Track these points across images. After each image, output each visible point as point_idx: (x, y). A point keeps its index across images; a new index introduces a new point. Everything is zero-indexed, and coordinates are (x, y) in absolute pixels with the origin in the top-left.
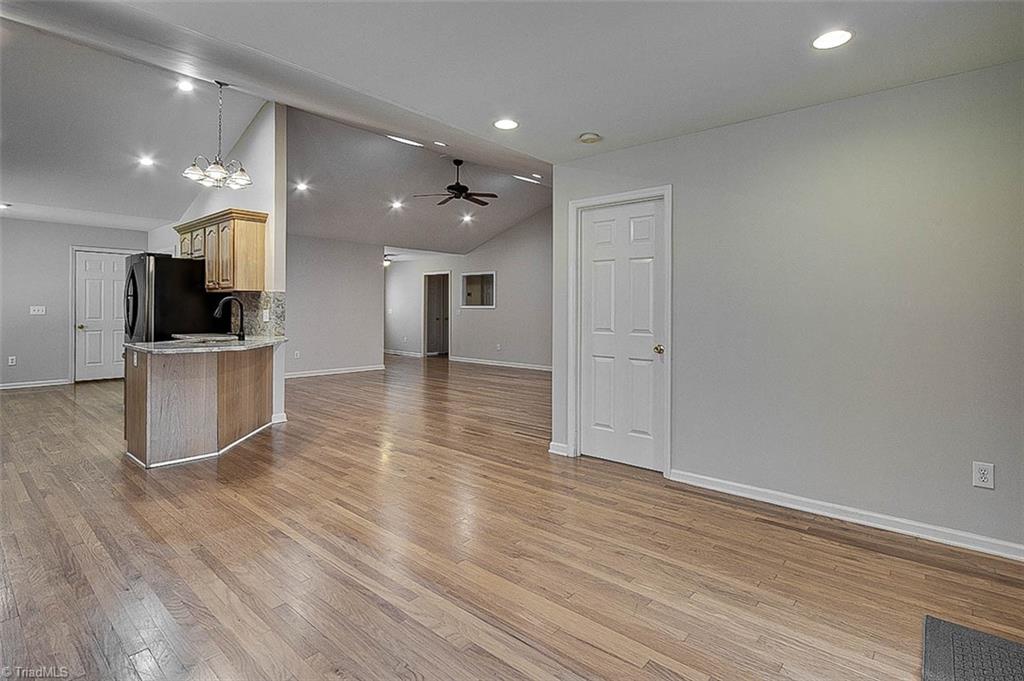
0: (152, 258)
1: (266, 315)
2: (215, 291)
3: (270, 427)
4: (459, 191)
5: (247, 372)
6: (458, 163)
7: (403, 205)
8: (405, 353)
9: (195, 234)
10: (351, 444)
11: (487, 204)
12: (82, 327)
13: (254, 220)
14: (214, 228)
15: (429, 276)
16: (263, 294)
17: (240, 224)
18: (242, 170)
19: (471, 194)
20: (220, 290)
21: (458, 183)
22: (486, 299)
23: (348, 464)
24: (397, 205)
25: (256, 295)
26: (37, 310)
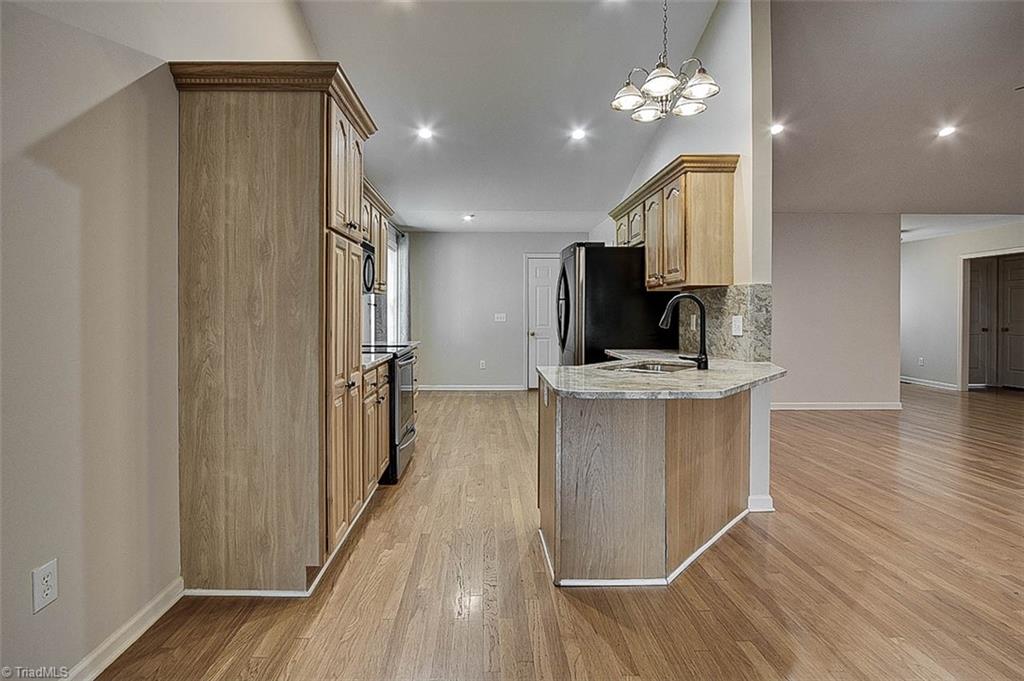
0: (583, 249)
1: (737, 324)
2: (657, 289)
3: (745, 520)
8: (922, 382)
9: (632, 215)
12: (533, 334)
13: (712, 170)
14: (656, 198)
16: (731, 292)
17: (694, 179)
18: (703, 71)
20: (665, 288)
24: (947, 131)
25: (720, 292)
26: (500, 317)
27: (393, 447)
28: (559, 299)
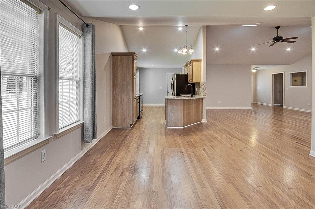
0: (176, 75)
1: (201, 89)
2: (190, 83)
4: (278, 39)
5: (193, 106)
6: (278, 28)
7: (256, 49)
8: (264, 104)
9: (186, 67)
10: (221, 132)
11: (295, 42)
12: (169, 92)
13: (197, 62)
14: (189, 65)
15: (275, 75)
16: (201, 83)
17: (195, 63)
18: (192, 48)
19: (284, 39)
21: (278, 36)
22: (303, 83)
23: (215, 138)
24: (253, 49)
25: (199, 84)
26: (161, 88)
27: (140, 112)
28: (172, 85)
